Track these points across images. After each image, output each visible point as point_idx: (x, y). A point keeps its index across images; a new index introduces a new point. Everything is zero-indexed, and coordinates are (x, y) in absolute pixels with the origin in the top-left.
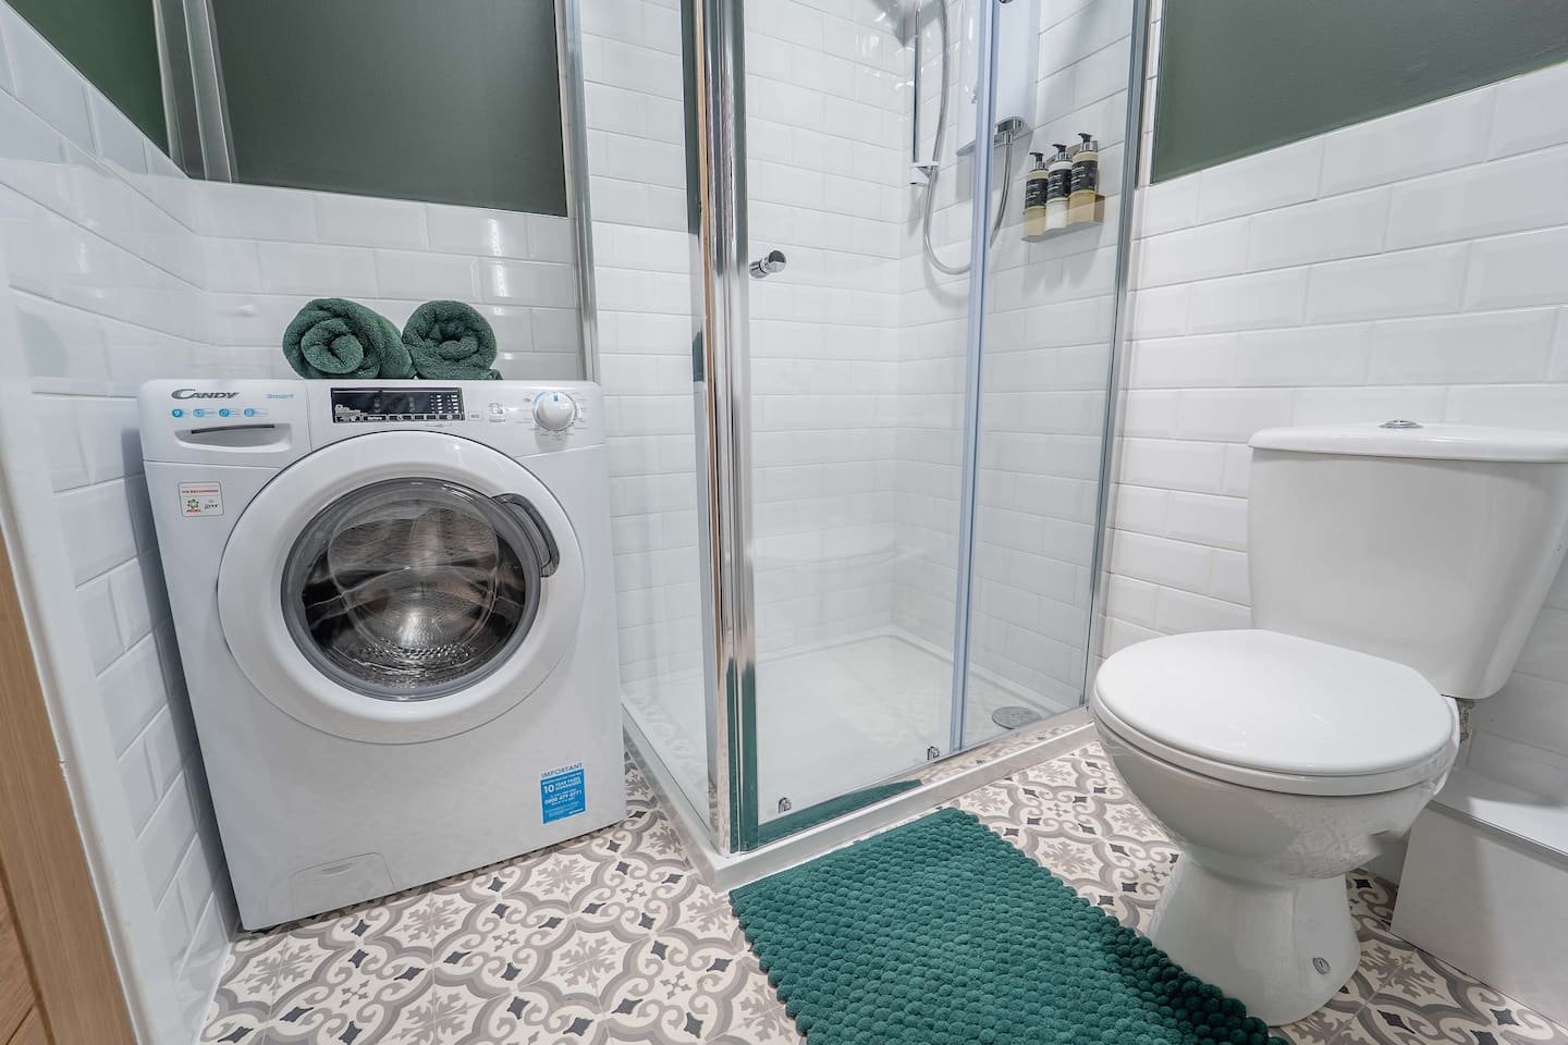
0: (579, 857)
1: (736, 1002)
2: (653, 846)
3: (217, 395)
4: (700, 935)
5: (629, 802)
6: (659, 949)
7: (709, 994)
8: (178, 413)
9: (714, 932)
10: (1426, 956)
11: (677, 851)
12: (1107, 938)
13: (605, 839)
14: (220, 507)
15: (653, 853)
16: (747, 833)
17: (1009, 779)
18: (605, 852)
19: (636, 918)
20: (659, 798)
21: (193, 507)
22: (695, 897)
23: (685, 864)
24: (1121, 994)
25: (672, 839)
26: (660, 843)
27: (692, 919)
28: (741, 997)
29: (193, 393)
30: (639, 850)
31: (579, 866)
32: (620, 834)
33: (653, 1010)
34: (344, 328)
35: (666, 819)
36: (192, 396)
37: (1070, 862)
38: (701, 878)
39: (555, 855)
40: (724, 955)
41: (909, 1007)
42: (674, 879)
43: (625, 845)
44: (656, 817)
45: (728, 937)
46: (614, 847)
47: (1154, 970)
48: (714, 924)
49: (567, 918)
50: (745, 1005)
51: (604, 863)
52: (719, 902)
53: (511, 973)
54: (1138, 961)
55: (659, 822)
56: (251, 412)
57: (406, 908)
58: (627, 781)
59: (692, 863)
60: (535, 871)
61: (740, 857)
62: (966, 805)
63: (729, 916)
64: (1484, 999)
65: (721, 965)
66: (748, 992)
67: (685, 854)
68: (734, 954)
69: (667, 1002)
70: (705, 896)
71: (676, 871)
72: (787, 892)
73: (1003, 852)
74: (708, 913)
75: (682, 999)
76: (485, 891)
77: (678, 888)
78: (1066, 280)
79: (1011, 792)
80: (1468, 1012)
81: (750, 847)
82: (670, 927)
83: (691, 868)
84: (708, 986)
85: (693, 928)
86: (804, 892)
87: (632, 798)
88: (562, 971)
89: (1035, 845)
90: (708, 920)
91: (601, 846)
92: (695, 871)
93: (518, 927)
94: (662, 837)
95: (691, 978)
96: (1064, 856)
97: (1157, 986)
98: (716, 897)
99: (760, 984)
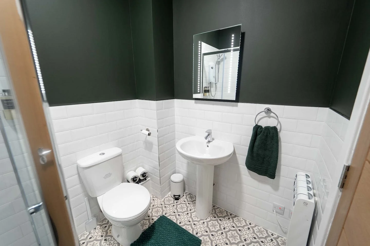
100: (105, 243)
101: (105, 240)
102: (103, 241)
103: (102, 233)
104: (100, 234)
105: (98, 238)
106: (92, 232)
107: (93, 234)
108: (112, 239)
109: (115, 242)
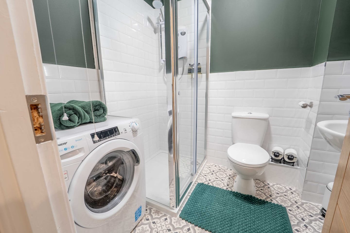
0: (142, 226)
4: (181, 227)
9: (182, 225)
10: (259, 180)
11: (161, 213)
12: (233, 194)
13: (144, 219)
15: (157, 216)
17: (201, 174)
18: (147, 222)
19: (166, 231)
22: (173, 220)
23: (165, 215)
25: (158, 212)
26: (156, 214)
27: (177, 225)
30: (154, 218)
31: (144, 227)
32: (146, 216)
34: (73, 113)
35: (153, 208)
37: (219, 185)
38: (171, 216)
39: (137, 228)
40: (188, 228)
42: (166, 219)
43: (150, 218)
44: (150, 209)
45: (185, 224)
46: (148, 220)
48: (181, 223)
51: (149, 224)
54: (238, 195)
55: (152, 210)
59: (167, 214)
62: (200, 182)
63: (182, 220)
64: (266, 183)
65: (189, 230)
66: (197, 231)
67: (163, 213)
68: (189, 226)
70: (175, 219)
73: (211, 187)
74: (178, 222)
77: (168, 221)
79: (203, 176)
80: (266, 185)
82: (174, 229)
83: (167, 215)
89: (213, 184)
91: (145, 221)
92: (169, 215)
94: (155, 212)
96: (217, 184)
97: (242, 198)
98: (177, 218)
99: (198, 229)
100: (228, 179)
101: (229, 178)
102: (228, 177)
103: (232, 174)
104: (230, 174)
105: (227, 174)
106: (229, 169)
107: (228, 171)
108: (233, 181)
109: (232, 184)
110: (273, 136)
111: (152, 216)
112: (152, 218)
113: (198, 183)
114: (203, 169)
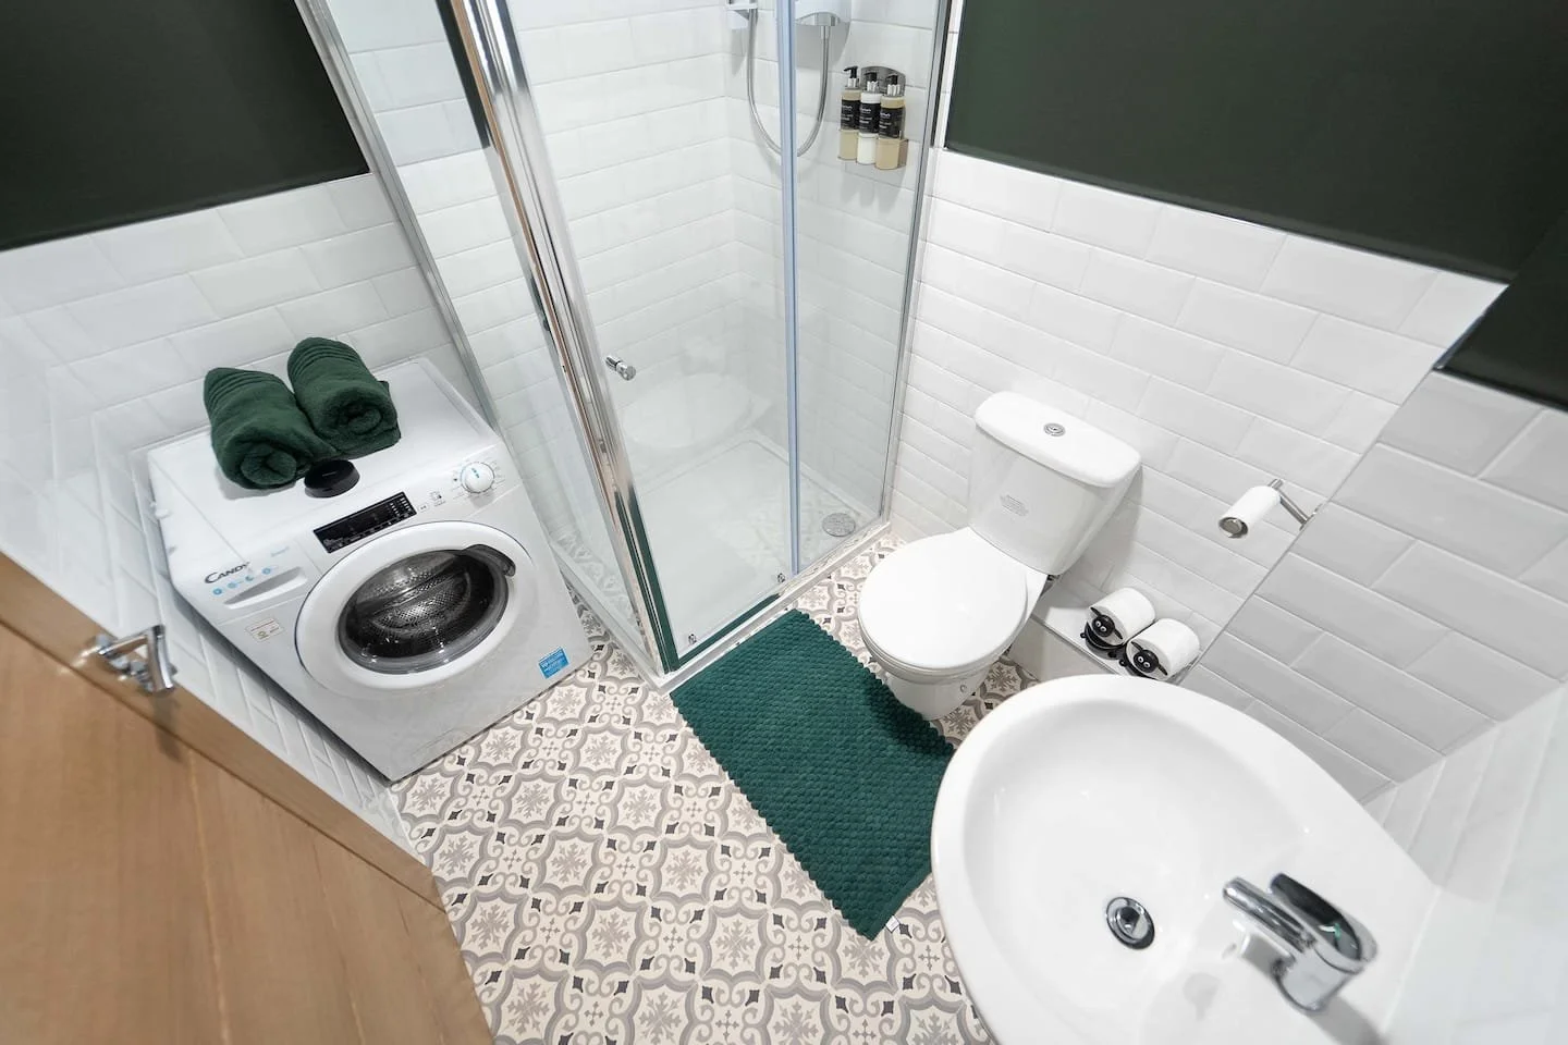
0: (572, 686)
1: (684, 756)
2: (615, 669)
3: (236, 570)
4: (658, 723)
5: (590, 639)
6: (638, 736)
7: (670, 755)
8: (217, 592)
9: (665, 720)
11: (632, 670)
12: (869, 685)
13: (584, 670)
14: (280, 630)
15: (616, 674)
16: (671, 661)
17: (830, 577)
18: (587, 680)
19: (619, 720)
20: (607, 635)
21: (263, 635)
22: (650, 700)
23: (638, 679)
24: (869, 716)
25: (626, 662)
26: (620, 666)
28: (686, 753)
29: (217, 575)
30: (608, 674)
31: (574, 693)
32: (592, 665)
33: (643, 769)
34: (270, 450)
35: (617, 649)
36: (219, 578)
37: (857, 636)
38: (650, 688)
39: (557, 690)
40: (673, 732)
41: (770, 742)
42: (635, 690)
43: (598, 672)
44: (611, 648)
45: (673, 721)
46: (592, 675)
47: (887, 703)
48: (664, 714)
49: (580, 728)
50: (689, 756)
51: (590, 687)
52: (664, 701)
53: (562, 767)
55: (615, 651)
56: (266, 571)
57: (482, 742)
58: (583, 622)
59: (642, 678)
60: (549, 702)
61: (672, 675)
62: (803, 605)
63: (672, 708)
65: (673, 738)
66: (689, 750)
67: (637, 672)
68: (679, 729)
69: (650, 764)
70: (655, 699)
71: (635, 685)
72: (702, 688)
73: (821, 639)
74: (659, 709)
75: (657, 760)
76: (524, 721)
77: (639, 695)
78: (876, 204)
79: (830, 587)
81: (676, 668)
82: (640, 722)
83: (642, 681)
84: (668, 750)
85: (652, 719)
86: (711, 686)
87: (592, 635)
88: (589, 759)
89: (839, 628)
90: (660, 713)
91: (583, 676)
92: (646, 683)
93: (554, 739)
94: (620, 662)
95: (659, 748)
98: (662, 698)
99: (695, 743)
110: (1138, 546)
111: (605, 668)
112: (604, 677)
113: (794, 610)
114: (849, 557)
